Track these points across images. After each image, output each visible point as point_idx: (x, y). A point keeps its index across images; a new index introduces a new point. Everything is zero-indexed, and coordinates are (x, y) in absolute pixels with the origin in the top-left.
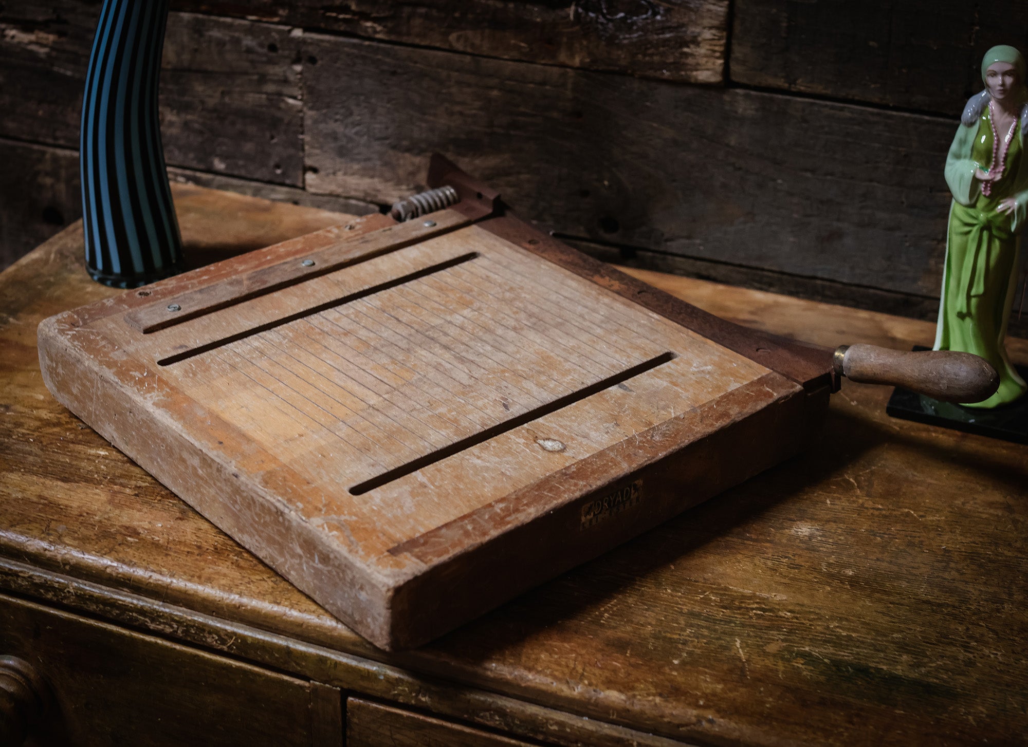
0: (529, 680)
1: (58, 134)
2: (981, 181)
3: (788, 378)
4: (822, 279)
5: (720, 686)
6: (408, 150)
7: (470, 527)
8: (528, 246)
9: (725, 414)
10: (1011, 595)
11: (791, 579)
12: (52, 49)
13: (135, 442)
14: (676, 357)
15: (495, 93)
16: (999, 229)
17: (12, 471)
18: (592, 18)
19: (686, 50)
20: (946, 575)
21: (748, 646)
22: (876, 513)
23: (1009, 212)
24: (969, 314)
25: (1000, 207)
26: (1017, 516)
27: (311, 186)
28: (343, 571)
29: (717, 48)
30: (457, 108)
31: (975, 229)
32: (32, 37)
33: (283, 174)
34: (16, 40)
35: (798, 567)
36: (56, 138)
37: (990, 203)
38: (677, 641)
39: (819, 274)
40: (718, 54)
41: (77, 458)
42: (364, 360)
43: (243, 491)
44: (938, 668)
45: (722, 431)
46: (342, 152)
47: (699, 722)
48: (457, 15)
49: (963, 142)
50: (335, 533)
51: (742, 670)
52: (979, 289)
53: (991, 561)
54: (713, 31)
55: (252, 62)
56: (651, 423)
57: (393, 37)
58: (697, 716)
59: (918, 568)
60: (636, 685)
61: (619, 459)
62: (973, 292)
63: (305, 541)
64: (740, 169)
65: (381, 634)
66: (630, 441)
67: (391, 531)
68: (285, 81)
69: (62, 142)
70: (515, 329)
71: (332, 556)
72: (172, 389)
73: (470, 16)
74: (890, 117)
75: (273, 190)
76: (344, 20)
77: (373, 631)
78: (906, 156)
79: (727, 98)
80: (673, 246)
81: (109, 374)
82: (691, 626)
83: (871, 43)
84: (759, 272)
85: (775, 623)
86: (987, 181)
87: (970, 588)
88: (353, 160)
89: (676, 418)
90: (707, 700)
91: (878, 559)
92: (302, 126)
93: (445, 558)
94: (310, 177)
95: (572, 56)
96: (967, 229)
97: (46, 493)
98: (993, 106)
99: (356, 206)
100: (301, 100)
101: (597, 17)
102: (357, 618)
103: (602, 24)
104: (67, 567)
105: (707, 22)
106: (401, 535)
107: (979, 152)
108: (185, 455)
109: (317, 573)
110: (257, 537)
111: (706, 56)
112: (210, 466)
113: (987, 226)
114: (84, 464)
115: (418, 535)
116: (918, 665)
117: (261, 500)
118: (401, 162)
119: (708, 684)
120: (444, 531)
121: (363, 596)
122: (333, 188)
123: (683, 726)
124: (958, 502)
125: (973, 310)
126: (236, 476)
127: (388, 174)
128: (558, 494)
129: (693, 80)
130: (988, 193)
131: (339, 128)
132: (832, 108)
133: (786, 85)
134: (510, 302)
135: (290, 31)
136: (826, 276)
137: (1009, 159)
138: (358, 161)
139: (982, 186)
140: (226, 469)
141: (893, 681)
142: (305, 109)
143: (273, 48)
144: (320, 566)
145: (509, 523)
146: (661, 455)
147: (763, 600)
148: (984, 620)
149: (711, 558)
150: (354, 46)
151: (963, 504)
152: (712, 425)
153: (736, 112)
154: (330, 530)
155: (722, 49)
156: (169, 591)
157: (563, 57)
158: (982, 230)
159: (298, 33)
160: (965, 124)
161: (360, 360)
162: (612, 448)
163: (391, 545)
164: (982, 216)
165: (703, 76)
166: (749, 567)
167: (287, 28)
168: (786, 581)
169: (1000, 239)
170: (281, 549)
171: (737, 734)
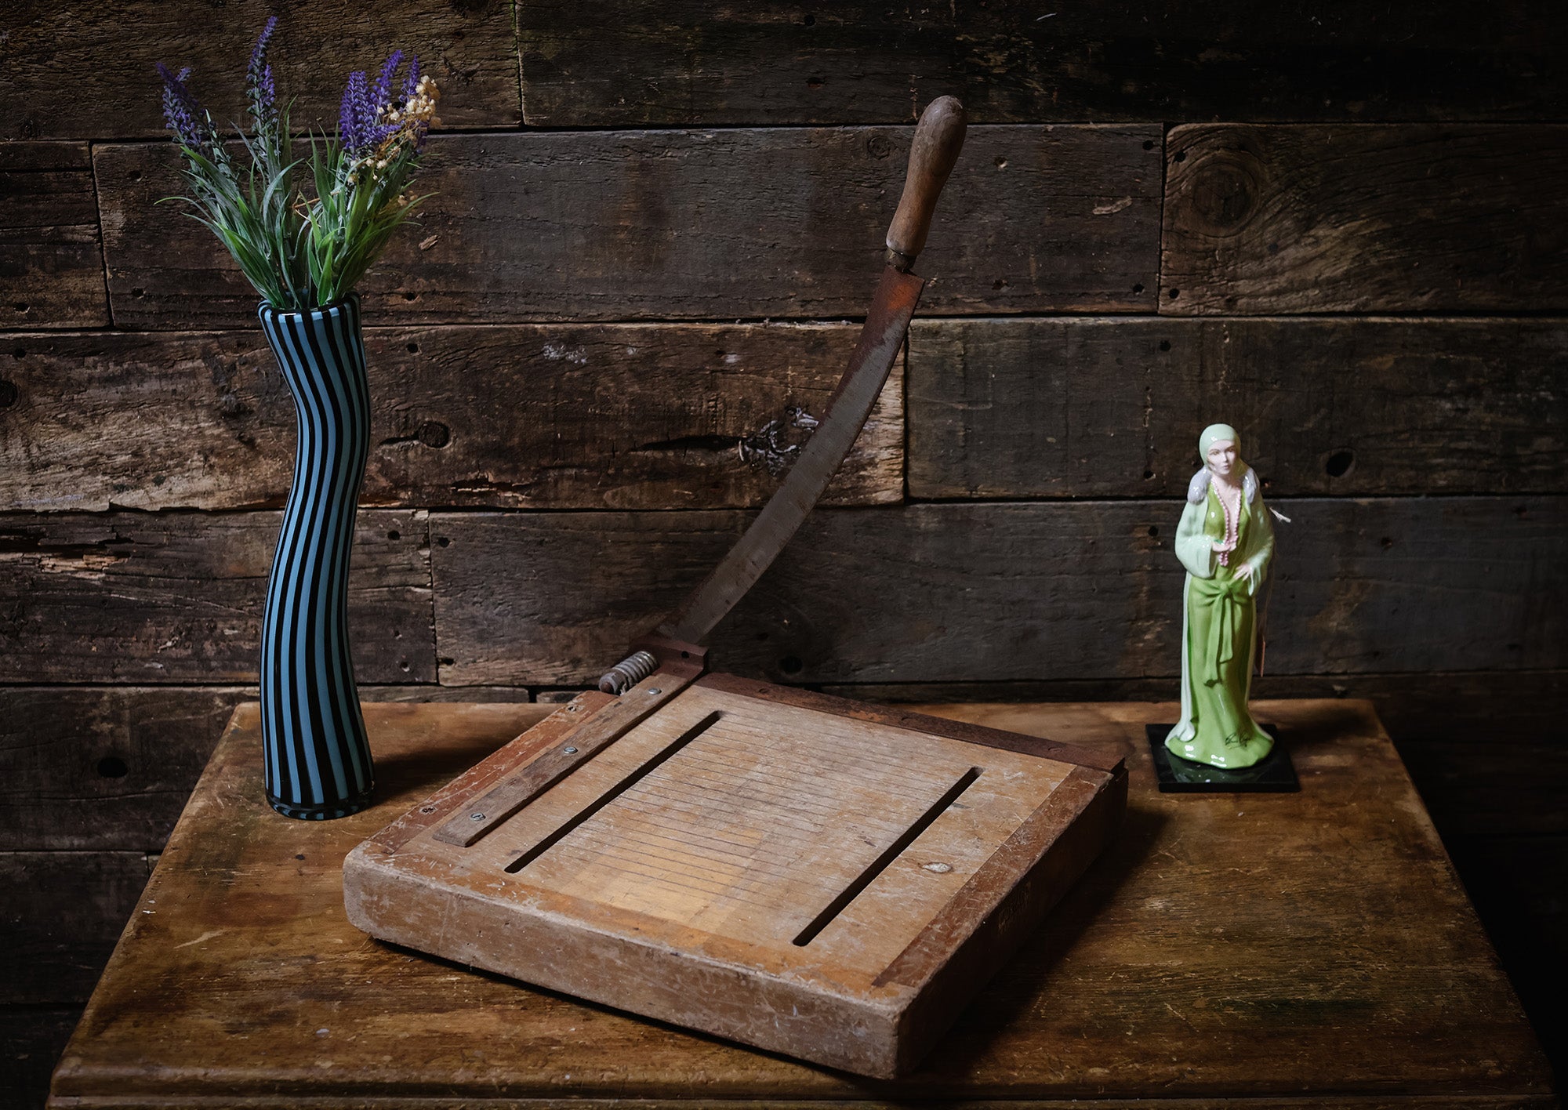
0: (1016, 1078)
1: (118, 670)
2: (1219, 553)
3: (1094, 768)
4: (1020, 680)
5: (1180, 1043)
6: (561, 622)
7: (926, 950)
8: (761, 695)
9: (1065, 812)
10: (1363, 918)
11: (1174, 946)
12: (108, 573)
13: (513, 954)
14: (982, 771)
15: (658, 547)
16: (1238, 594)
17: (376, 1015)
18: (761, 455)
19: (862, 473)
20: (1300, 914)
21: (1179, 1007)
22: (1208, 876)
23: (1246, 577)
24: (1220, 680)
25: (1237, 576)
26: (1327, 854)
27: (446, 680)
28: (833, 1014)
29: (895, 467)
30: (616, 569)
31: (1218, 598)
32: (81, 564)
33: (412, 672)
34: (58, 570)
35: (1174, 935)
36: (115, 676)
37: (1228, 573)
38: (1117, 1018)
39: (1017, 677)
40: (897, 473)
41: (433, 989)
42: (704, 830)
43: (687, 968)
44: (1343, 987)
45: (1073, 825)
46: (482, 637)
47: (1182, 1074)
48: (610, 472)
49: (1193, 520)
50: (811, 981)
51: (1187, 1026)
52: (1227, 654)
53: (1329, 895)
54: (891, 451)
55: (369, 554)
56: (1008, 832)
57: (539, 505)
58: (1178, 1071)
59: (1274, 914)
60: (1111, 1058)
61: (1006, 867)
62: (1222, 659)
63: (779, 997)
64: (927, 584)
65: (885, 1063)
66: (1003, 849)
67: (861, 968)
68: (412, 570)
69: (124, 679)
70: (817, 774)
71: (818, 1002)
72: (543, 891)
73: (626, 471)
74: (1073, 508)
75: (400, 691)
76: (480, 494)
77: (873, 1064)
78: (1093, 543)
79: (907, 515)
80: (862, 675)
81: (466, 891)
82: (1120, 1002)
83: (1049, 439)
84: (954, 685)
85: (1189, 985)
86: (1224, 552)
87: (1326, 920)
88: (495, 643)
89: (1027, 822)
90: (1178, 1057)
91: (1235, 915)
92: (432, 615)
93: (926, 979)
94: (444, 671)
95: (742, 496)
96: (1209, 600)
97: (430, 1027)
98: (1217, 483)
99: (501, 692)
100: (431, 587)
101: (767, 453)
102: (851, 1056)
103: (772, 459)
104: (504, 1089)
105: (883, 442)
106: (873, 968)
107: (1212, 526)
108: (595, 950)
109: (795, 1025)
110: (706, 1011)
111: (884, 476)
112: (636, 953)
113: (1229, 595)
114: (444, 993)
115: (887, 966)
116: (1325, 990)
117: (713, 970)
118: (554, 636)
119: (1170, 1045)
120: (906, 958)
121: (861, 1032)
122: (474, 677)
123: (1167, 1082)
124: (1270, 852)
125: (1223, 676)
126: (676, 955)
127: (538, 653)
128: (979, 907)
129: (872, 503)
130: (1226, 563)
131: (478, 611)
132: (1016, 508)
133: (968, 493)
134: (792, 749)
135: (413, 514)
136: (1024, 677)
137: (1241, 528)
138: (503, 643)
139: (1219, 558)
140: (660, 950)
141: (1313, 1006)
142: (436, 597)
143: (394, 535)
144: (800, 1017)
145: (956, 939)
146: (1039, 856)
147: (1164, 969)
148: (1355, 942)
149: (1095, 946)
150: (493, 520)
151: (1275, 853)
152: (1061, 822)
153: (918, 527)
154: (808, 980)
155: (900, 467)
156: (626, 1086)
157: (731, 499)
158: (1224, 598)
159: (422, 515)
160: (1194, 503)
161: (696, 830)
162: (992, 859)
163: (872, 980)
164: (1224, 586)
165: (883, 496)
166: (1132, 945)
167: (410, 511)
168: (1171, 949)
169: (1240, 604)
170: (742, 1015)
171: (1218, 1077)
